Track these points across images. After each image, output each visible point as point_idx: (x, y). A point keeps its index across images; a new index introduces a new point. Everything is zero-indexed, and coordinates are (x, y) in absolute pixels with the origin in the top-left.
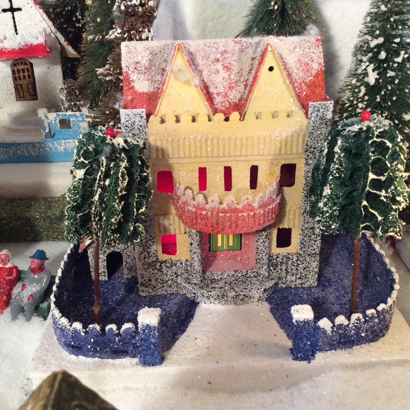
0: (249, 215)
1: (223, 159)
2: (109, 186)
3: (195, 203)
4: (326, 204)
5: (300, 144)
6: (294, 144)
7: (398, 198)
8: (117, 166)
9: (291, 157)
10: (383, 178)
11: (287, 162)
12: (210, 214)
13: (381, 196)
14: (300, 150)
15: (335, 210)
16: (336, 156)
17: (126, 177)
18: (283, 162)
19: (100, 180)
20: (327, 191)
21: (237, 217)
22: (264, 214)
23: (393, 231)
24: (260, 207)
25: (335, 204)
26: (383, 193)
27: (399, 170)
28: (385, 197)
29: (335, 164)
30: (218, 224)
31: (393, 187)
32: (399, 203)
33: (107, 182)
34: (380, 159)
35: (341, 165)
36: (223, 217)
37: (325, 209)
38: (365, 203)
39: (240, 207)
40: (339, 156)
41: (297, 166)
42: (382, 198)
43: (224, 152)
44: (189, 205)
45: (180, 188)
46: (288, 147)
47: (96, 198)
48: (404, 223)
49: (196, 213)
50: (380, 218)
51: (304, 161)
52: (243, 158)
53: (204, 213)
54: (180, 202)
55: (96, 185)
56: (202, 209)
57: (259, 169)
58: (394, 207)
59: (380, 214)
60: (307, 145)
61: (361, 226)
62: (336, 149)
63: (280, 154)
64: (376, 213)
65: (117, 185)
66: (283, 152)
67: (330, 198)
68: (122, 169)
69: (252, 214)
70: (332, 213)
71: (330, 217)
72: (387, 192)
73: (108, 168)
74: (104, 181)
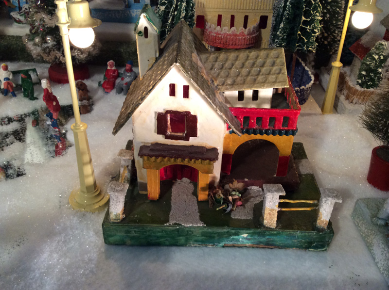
0: (242, 38)
1: (230, 11)
2: (177, 15)
3: (216, 31)
4: (280, 32)
5: (271, 4)
6: (268, 4)
7: (315, 30)
8: (181, 5)
9: (266, 11)
10: (309, 20)
11: (263, 15)
12: (223, 36)
13: (307, 29)
14: (271, 8)
15: (285, 35)
16: (288, 7)
17: (185, 11)
18: (261, 14)
19: (172, 12)
20: (282, 25)
21: (236, 39)
22: (249, 39)
23: (311, 48)
24: (248, 35)
25: (285, 33)
26: (308, 27)
27: (317, 16)
28: (309, 29)
29: (287, 10)
30: (226, 42)
31: (313, 25)
32: (315, 33)
33: (176, 13)
34: (308, 10)
35: (289, 12)
36: (229, 38)
37: (280, 35)
38: (299, 32)
39: (238, 33)
40: (289, 7)
41: (269, 17)
42: (308, 30)
43: (232, 6)
44: (212, 33)
45: (208, 25)
46: (265, 6)
47: (169, 21)
48: (317, 44)
49: (216, 36)
50: (306, 41)
51: (272, 15)
52: (241, 11)
53: (220, 36)
54: (208, 32)
55: (170, 15)
56: (219, 34)
57: (249, 18)
58: (313, 35)
59: (306, 38)
60: (274, 5)
61: (297, 45)
62: (288, 3)
63: (260, 10)
64: (304, 38)
65: (180, 15)
66: (262, 9)
67: (283, 29)
68: (183, 7)
69: (244, 37)
70: (283, 37)
71: (282, 39)
72: (310, 27)
73: (177, 6)
74: (174, 12)
